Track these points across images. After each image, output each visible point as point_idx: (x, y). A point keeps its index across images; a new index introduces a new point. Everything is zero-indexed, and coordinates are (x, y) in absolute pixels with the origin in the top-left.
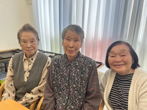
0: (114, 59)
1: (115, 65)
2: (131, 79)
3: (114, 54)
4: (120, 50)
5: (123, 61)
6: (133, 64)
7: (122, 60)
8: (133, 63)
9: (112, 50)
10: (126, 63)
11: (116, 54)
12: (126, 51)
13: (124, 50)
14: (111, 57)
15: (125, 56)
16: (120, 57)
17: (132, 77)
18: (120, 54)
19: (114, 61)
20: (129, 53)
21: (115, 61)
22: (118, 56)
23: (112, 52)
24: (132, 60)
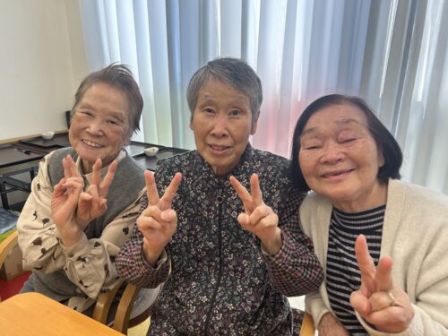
0: (319, 153)
1: (324, 176)
2: (381, 227)
3: (316, 137)
4: (337, 122)
5: (349, 157)
6: (381, 170)
7: (345, 153)
8: (381, 164)
9: (309, 126)
10: (358, 166)
11: (324, 138)
12: (354, 124)
13: (348, 121)
14: (309, 149)
15: (353, 142)
16: (336, 145)
17: (382, 220)
18: (337, 134)
19: (319, 163)
20: (365, 131)
21: (323, 159)
22: (332, 144)
23: (311, 130)
24: (379, 154)
